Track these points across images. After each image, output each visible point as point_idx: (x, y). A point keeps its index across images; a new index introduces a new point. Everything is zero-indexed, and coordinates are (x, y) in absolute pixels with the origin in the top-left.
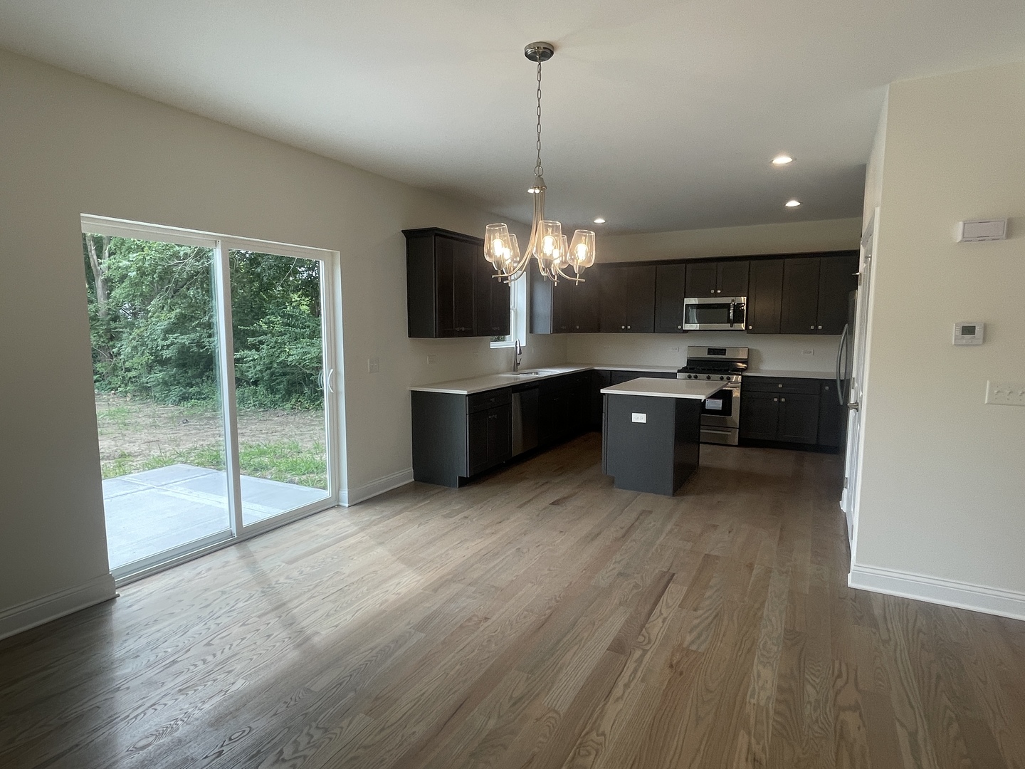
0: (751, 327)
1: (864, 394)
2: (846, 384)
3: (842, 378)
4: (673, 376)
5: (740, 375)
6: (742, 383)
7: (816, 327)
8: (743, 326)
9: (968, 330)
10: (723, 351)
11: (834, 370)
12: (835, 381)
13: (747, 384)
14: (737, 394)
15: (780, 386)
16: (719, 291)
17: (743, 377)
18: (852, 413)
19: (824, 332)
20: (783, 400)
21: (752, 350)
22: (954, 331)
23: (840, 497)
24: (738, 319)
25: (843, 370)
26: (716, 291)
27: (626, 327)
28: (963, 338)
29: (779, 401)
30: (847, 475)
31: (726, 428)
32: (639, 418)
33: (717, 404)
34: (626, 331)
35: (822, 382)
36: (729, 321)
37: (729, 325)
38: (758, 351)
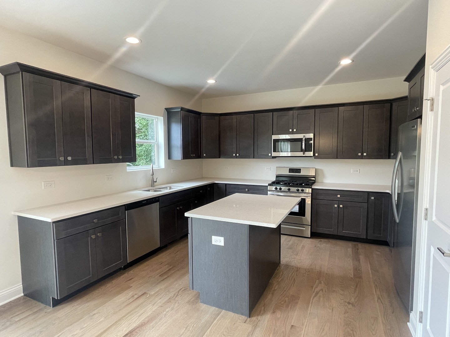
0: (317, 155)
5: (309, 188)
6: (312, 193)
7: (362, 154)
8: (311, 154)
10: (298, 170)
13: (315, 194)
14: (308, 201)
15: (339, 196)
17: (312, 189)
19: (369, 157)
20: (341, 206)
21: (318, 169)
24: (308, 149)
26: (293, 130)
27: (236, 155)
29: (339, 206)
31: (302, 225)
33: (295, 208)
34: (236, 157)
35: (369, 194)
36: (302, 150)
37: (302, 153)
38: (322, 170)
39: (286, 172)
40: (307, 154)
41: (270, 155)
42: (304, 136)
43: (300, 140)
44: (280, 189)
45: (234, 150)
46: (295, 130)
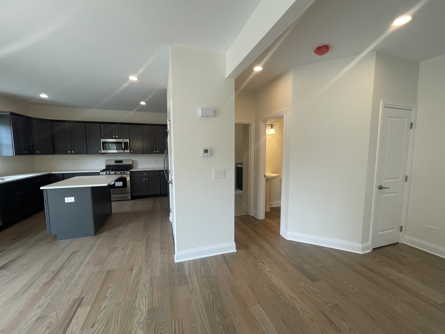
0: (132, 152)
1: (173, 177)
2: (167, 172)
3: (166, 169)
4: (97, 174)
5: (129, 171)
6: (130, 174)
7: (156, 151)
8: (128, 151)
9: (206, 151)
10: (121, 162)
11: (163, 166)
12: (164, 170)
13: (132, 175)
14: (128, 179)
15: (145, 174)
16: (117, 137)
17: (130, 172)
18: (170, 185)
19: (159, 153)
20: (147, 179)
21: (133, 160)
22: (202, 151)
23: (169, 216)
24: (126, 148)
25: (166, 167)
26: (115, 136)
27: (71, 152)
28: (205, 154)
29: (146, 179)
30: (171, 208)
31: (127, 193)
32: (70, 200)
33: (120, 184)
34: (71, 153)
35: (160, 171)
36: (122, 149)
37: (123, 151)
38: (136, 161)
39: (113, 163)
40: (126, 151)
41: (100, 152)
42: (123, 141)
43: (121, 143)
44: (109, 173)
45: (69, 148)
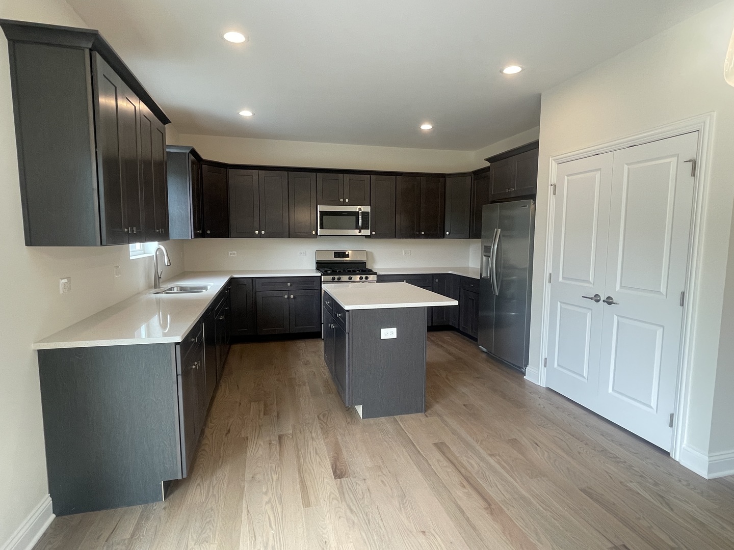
0: (374, 233)
8: (368, 232)
17: (377, 276)
21: (368, 252)
24: (365, 226)
26: (344, 200)
27: (260, 232)
32: (389, 333)
34: (260, 236)
35: (433, 276)
36: (358, 227)
37: (358, 231)
39: (331, 258)
40: (364, 232)
41: (314, 233)
42: (360, 209)
43: (356, 214)
44: (339, 278)
45: (257, 225)
46: (347, 201)
